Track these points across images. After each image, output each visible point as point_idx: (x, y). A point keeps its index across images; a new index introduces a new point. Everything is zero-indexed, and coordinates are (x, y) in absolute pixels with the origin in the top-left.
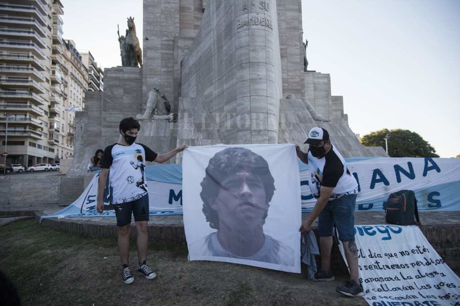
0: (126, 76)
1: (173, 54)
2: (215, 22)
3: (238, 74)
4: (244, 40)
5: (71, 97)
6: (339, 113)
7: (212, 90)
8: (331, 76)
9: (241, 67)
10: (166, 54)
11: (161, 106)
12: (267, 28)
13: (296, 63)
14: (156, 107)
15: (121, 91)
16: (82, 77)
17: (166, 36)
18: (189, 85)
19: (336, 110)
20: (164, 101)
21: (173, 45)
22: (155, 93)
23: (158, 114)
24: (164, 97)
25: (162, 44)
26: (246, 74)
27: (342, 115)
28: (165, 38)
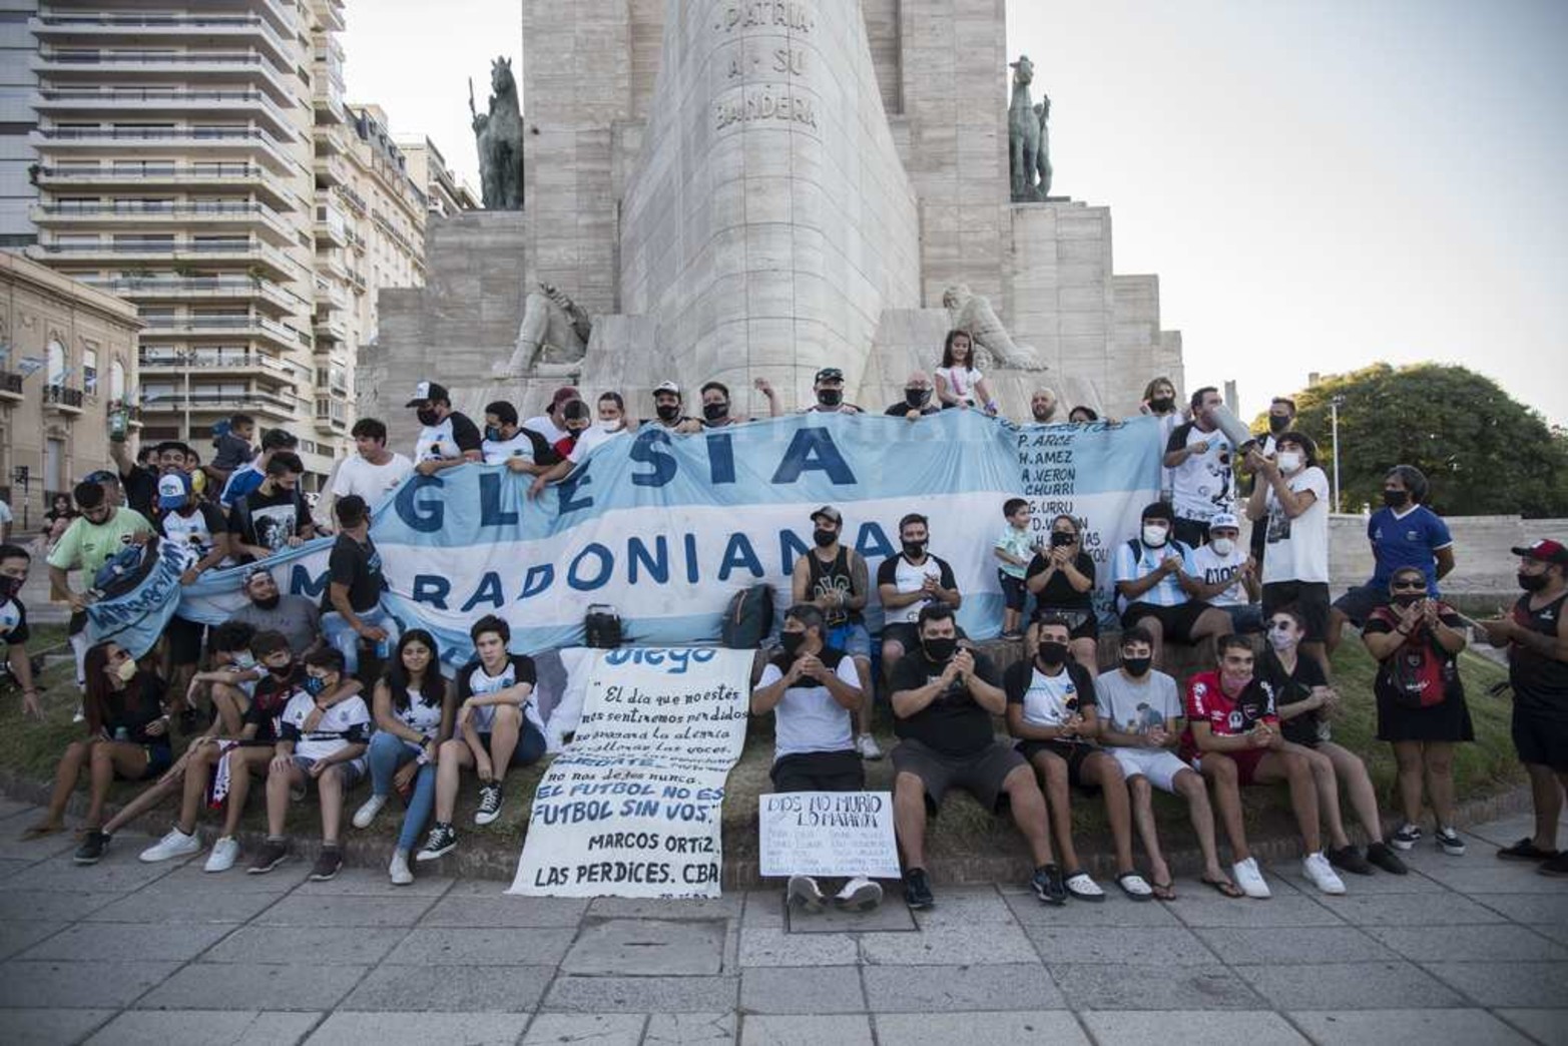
0: (488, 239)
1: (609, 173)
3: (719, 260)
4: (732, 160)
7: (675, 295)
8: (1113, 213)
9: (725, 237)
10: (593, 172)
11: (564, 334)
12: (796, 125)
13: (983, 183)
14: (549, 335)
15: (475, 283)
16: (409, 221)
17: (591, 117)
18: (635, 272)
19: (1133, 322)
20: (571, 320)
21: (611, 146)
22: (544, 300)
23: (550, 360)
24: (570, 309)
25: (579, 145)
26: (736, 256)
27: (1156, 335)
28: (587, 126)
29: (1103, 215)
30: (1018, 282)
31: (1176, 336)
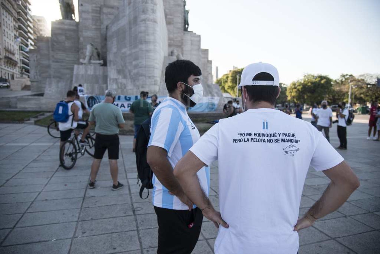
1: (100, 17)
2: (127, 12)
4: (143, 28)
5: (4, 25)
6: (206, 60)
7: (126, 50)
8: (201, 36)
9: (141, 43)
10: (95, 16)
11: (95, 54)
12: (155, 23)
13: (178, 28)
14: (92, 55)
15: (64, 37)
16: (12, 7)
17: (95, 3)
18: (112, 43)
19: (204, 58)
20: (96, 51)
21: (100, 11)
22: (91, 47)
23: (94, 60)
24: (96, 49)
25: (92, 9)
26: (144, 47)
27: (208, 61)
28: (94, 5)
29: (199, 36)
30: (184, 49)
31: (211, 61)
